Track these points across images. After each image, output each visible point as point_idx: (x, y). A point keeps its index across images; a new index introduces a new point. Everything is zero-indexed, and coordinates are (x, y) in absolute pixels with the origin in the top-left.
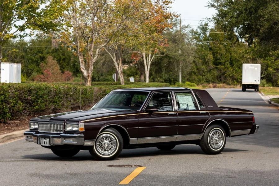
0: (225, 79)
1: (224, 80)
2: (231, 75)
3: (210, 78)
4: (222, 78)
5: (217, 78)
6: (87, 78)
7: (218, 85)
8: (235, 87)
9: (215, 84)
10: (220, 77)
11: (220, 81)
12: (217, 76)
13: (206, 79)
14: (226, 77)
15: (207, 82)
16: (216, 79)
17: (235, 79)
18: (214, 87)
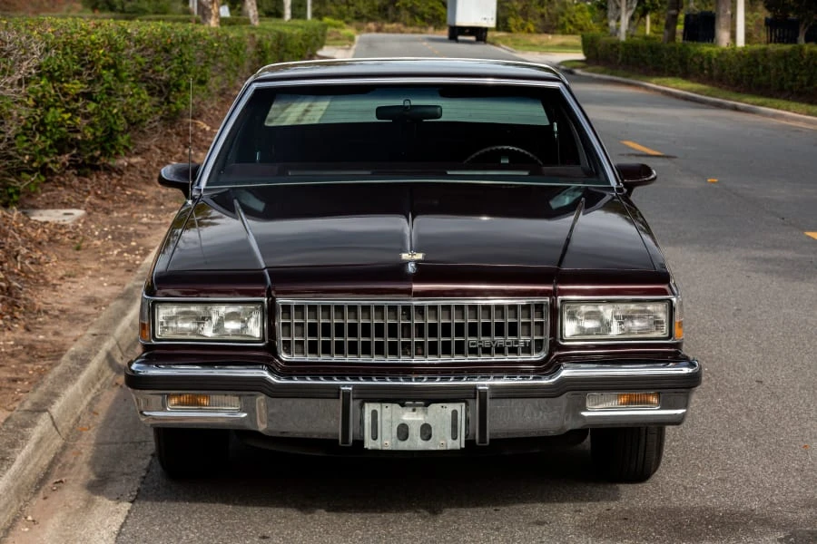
0: (396, 14)
1: (394, 16)
2: (410, 5)
3: (364, 11)
4: (390, 11)
5: (379, 10)
6: (210, 7)
7: (387, 26)
8: (423, 30)
9: (380, 25)
10: (385, 9)
11: (386, 17)
12: (379, 7)
13: (356, 12)
14: (398, 9)
15: (356, 18)
16: (377, 13)
17: (418, 14)
18: (379, 30)
